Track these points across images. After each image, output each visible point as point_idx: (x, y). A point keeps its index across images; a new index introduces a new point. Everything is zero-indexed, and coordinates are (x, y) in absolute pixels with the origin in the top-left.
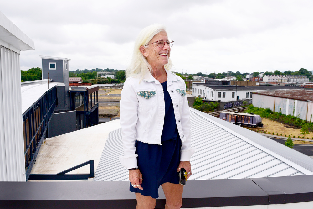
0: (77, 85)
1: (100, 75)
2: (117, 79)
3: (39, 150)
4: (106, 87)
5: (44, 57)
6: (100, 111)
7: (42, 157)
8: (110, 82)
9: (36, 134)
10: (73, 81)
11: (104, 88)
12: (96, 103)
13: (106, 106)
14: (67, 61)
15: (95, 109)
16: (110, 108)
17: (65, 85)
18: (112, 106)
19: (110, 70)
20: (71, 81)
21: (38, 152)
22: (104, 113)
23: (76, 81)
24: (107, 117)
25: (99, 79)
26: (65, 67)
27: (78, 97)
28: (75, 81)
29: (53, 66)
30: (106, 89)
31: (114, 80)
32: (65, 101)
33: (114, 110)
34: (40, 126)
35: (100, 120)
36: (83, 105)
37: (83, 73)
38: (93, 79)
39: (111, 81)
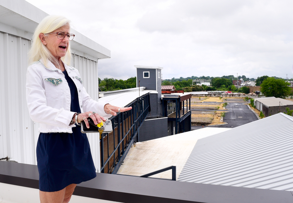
0: (170, 92)
1: (195, 83)
2: (213, 87)
3: (127, 153)
4: (201, 94)
5: (139, 67)
6: (193, 119)
7: (130, 159)
8: (205, 89)
9: (124, 138)
10: (165, 89)
11: (199, 96)
12: (189, 111)
13: (200, 114)
14: (159, 70)
15: (187, 116)
16: (204, 116)
17: (157, 93)
18: (206, 114)
19: (206, 77)
20: (163, 89)
21: (126, 154)
22: (197, 121)
23: (169, 89)
24: (200, 125)
25: (194, 86)
26: (157, 75)
27: (171, 104)
28: (167, 89)
29: (146, 75)
30: (201, 96)
31: (210, 87)
32: (157, 108)
33: (208, 118)
34: (130, 130)
35: (192, 128)
36: (175, 112)
37: (179, 81)
38: (188, 87)
39: (207, 88)
